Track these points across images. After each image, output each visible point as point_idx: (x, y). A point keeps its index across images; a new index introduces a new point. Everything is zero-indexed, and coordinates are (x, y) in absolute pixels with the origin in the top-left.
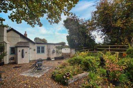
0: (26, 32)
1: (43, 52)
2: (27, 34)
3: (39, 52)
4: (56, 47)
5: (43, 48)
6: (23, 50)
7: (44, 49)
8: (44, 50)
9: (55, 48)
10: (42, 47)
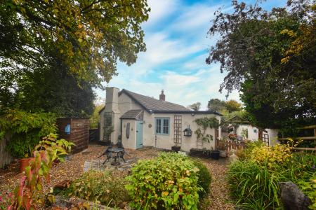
0: (163, 92)
1: (166, 131)
2: (164, 96)
3: (160, 132)
4: (197, 121)
5: (166, 122)
6: (128, 125)
7: (167, 125)
8: (167, 128)
9: (195, 124)
10: (164, 121)
